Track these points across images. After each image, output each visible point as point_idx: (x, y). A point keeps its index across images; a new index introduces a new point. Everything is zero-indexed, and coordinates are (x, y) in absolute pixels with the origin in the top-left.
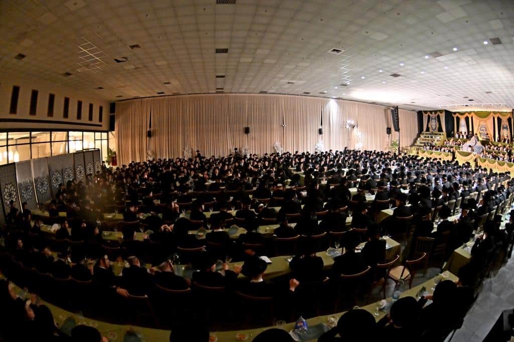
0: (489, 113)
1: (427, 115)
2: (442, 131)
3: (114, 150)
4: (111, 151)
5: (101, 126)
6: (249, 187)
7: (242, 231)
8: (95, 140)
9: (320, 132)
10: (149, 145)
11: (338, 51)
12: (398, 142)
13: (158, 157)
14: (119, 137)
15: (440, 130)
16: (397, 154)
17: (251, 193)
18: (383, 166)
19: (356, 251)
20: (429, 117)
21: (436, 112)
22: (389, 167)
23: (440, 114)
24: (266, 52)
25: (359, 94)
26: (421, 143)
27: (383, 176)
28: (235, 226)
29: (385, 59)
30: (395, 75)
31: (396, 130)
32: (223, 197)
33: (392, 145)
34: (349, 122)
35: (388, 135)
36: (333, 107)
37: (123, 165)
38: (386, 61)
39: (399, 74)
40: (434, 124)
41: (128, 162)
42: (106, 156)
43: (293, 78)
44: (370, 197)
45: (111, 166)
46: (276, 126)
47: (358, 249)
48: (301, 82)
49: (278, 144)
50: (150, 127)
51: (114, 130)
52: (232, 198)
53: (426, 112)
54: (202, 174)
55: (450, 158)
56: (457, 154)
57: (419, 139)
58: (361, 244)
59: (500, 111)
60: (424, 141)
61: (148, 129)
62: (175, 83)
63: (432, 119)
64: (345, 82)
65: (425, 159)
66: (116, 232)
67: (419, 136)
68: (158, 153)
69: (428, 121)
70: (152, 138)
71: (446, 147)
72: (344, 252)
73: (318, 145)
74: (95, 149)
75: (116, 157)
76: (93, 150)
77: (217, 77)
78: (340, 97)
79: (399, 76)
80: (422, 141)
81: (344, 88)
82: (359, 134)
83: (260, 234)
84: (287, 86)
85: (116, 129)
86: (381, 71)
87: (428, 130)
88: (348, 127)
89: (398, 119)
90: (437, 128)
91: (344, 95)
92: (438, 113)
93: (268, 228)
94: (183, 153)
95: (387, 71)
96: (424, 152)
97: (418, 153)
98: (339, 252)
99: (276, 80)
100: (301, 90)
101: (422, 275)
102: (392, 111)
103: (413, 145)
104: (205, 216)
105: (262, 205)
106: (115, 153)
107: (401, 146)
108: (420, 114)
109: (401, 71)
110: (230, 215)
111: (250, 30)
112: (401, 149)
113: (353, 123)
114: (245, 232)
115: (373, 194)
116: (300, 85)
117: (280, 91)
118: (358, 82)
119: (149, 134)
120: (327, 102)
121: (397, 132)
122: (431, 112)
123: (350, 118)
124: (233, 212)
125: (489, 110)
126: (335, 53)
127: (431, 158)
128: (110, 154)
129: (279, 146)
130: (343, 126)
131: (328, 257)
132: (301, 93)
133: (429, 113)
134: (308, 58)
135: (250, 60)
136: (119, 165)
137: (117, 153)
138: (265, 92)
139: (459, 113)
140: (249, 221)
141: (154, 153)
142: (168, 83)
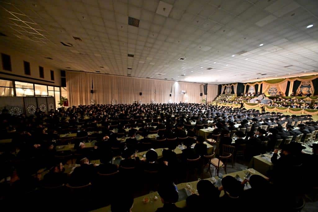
0: (283, 80)
1: (224, 86)
2: (234, 93)
3: (66, 98)
4: (63, 98)
5: (54, 83)
6: (143, 117)
7: (141, 138)
8: (48, 90)
9: (170, 95)
10: (92, 97)
11: (183, 59)
12: (206, 99)
13: (97, 103)
14: (70, 91)
15: (233, 92)
16: (205, 104)
17: (144, 120)
18: (199, 110)
19: (191, 148)
20: (226, 87)
21: (231, 84)
22: (201, 110)
23: (234, 85)
24: (151, 59)
25: (189, 79)
26: (219, 99)
27: (199, 114)
28: (138, 135)
29: (206, 61)
30: (210, 69)
31: (205, 94)
32: (132, 122)
33: (202, 101)
34: (183, 91)
35: (201, 97)
36: (176, 85)
37: (73, 106)
38: (207, 62)
39: (212, 68)
40: (228, 90)
41: (77, 105)
42: (59, 100)
43: (161, 72)
44: (193, 123)
45: (63, 106)
46: (153, 92)
47: (192, 147)
48: (165, 74)
49: (153, 100)
50: (92, 88)
51: (65, 86)
52: (136, 122)
53: (224, 85)
54: (122, 112)
55: (239, 106)
56: (245, 104)
57: (218, 98)
58: (193, 144)
59: (300, 76)
60: (221, 99)
61: (91, 89)
62: (106, 68)
63: (228, 88)
64: (183, 74)
65: (221, 107)
66: (70, 145)
67: (218, 96)
68: (97, 101)
69: (225, 89)
70: (94, 94)
71: (236, 101)
72: (186, 148)
73: (169, 101)
74: (48, 96)
75: (67, 102)
76: (46, 96)
77: (128, 69)
78: (180, 80)
79: (211, 69)
80: (220, 99)
81: (183, 77)
82: (187, 96)
83: (149, 138)
84: (158, 75)
85: (67, 86)
86: (202, 68)
87: (224, 93)
88: (182, 93)
89: (207, 89)
90: (230, 92)
91: (182, 80)
92: (233, 84)
93: (152, 136)
94: (111, 102)
95: (206, 67)
96: (221, 104)
97: (217, 104)
98: (184, 147)
99: (154, 73)
100: (164, 78)
101: (232, 166)
102: (204, 86)
103: (214, 100)
104: (125, 131)
105: (148, 126)
106: (67, 99)
107: (207, 101)
108: (220, 86)
109: (213, 66)
110: (136, 130)
111: (145, 46)
112: (207, 102)
113: (184, 92)
114: (143, 138)
115: (194, 121)
116: (164, 75)
117: (155, 78)
118: (189, 73)
119: (92, 92)
120: (174, 83)
121: (206, 95)
122: (227, 85)
123: (183, 90)
124: (138, 129)
125: (284, 78)
126: (181, 60)
127: (225, 107)
128: (62, 100)
129: (154, 101)
130: (180, 93)
131: (179, 149)
132: (164, 79)
133: (226, 85)
134: (169, 63)
135: (143, 62)
136: (70, 106)
137: (68, 100)
138: (149, 78)
139: (249, 83)
140: (144, 132)
141: (95, 101)
142: (103, 67)
